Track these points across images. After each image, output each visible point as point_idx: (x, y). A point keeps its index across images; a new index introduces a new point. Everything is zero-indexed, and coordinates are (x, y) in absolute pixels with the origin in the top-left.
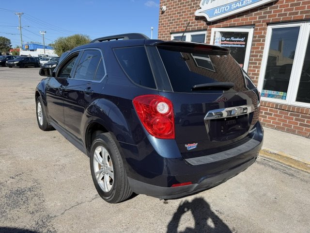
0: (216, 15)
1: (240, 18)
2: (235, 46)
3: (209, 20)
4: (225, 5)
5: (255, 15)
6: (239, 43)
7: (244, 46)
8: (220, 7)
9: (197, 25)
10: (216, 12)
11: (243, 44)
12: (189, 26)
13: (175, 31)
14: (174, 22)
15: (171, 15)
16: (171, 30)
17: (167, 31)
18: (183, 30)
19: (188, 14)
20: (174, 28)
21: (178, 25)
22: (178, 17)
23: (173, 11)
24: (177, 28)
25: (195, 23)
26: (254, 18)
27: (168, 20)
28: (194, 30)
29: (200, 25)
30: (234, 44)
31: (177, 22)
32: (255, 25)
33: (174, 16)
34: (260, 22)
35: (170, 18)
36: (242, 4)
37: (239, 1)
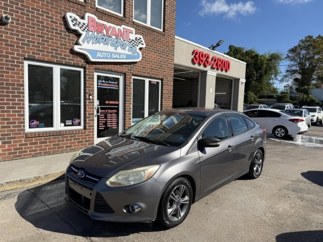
0: (99, 58)
1: (116, 66)
3: (92, 60)
4: (107, 52)
5: (126, 67)
7: (117, 88)
8: (102, 52)
10: (98, 55)
12: (61, 58)
13: (37, 58)
14: (33, 46)
15: (23, 33)
16: (27, 54)
17: (17, 54)
18: (52, 61)
19: (57, 43)
20: (33, 53)
21: (41, 51)
22: (41, 41)
23: (29, 30)
24: (39, 54)
25: (69, 56)
26: (124, 69)
27: (17, 39)
28: (69, 64)
29: (77, 61)
30: (111, 87)
31: (39, 47)
32: (125, 74)
33: (31, 37)
34: (128, 72)
35: (22, 36)
36: (120, 56)
37: (117, 53)
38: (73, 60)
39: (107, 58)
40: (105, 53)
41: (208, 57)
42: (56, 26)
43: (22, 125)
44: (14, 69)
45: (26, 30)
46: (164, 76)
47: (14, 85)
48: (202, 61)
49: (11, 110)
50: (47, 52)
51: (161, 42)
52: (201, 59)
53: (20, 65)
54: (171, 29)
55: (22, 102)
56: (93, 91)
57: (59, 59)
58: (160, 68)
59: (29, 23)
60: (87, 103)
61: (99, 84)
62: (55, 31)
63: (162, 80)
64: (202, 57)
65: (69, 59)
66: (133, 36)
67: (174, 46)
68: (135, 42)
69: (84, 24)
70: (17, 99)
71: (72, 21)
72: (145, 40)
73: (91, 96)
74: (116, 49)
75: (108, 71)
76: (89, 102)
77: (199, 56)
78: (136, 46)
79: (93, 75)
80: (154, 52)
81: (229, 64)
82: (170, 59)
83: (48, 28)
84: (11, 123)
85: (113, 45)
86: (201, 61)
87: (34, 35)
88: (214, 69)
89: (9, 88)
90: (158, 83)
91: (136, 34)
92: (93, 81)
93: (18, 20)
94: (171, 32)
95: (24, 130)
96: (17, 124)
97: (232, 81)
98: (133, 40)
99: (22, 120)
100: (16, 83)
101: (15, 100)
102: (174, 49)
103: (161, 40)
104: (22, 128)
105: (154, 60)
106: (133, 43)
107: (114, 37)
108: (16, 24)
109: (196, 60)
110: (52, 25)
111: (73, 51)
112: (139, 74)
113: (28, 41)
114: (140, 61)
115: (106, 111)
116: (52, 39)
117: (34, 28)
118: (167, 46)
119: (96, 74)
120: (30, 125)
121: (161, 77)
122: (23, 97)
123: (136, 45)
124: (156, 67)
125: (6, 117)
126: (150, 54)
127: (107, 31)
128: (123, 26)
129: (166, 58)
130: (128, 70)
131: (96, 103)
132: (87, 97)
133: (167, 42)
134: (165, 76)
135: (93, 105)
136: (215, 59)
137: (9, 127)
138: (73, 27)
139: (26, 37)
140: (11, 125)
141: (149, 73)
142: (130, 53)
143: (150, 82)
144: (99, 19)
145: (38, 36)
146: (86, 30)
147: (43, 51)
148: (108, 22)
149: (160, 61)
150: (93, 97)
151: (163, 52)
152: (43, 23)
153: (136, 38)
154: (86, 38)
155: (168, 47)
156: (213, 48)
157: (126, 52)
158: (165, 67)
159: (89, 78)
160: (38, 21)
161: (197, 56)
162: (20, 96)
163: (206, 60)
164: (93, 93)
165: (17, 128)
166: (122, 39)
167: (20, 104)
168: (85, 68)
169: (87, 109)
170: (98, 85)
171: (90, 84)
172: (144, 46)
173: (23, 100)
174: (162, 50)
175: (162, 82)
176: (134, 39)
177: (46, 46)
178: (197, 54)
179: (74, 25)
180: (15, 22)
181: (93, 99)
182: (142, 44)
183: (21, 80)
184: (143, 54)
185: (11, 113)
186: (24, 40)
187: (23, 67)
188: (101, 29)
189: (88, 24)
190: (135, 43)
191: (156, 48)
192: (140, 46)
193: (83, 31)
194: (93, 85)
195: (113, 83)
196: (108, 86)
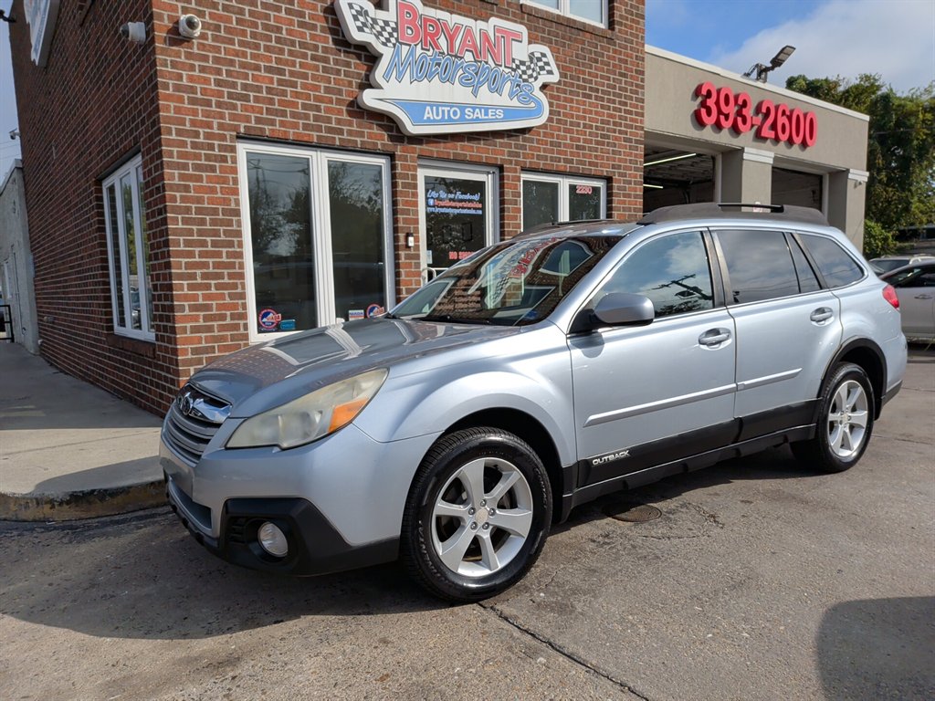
0: (430, 122)
1: (474, 145)
2: (465, 211)
3: (413, 129)
4: (451, 105)
5: (502, 145)
7: (480, 212)
8: (438, 105)
11: (479, 209)
12: (330, 130)
13: (267, 133)
14: (257, 99)
15: (232, 63)
16: (243, 125)
17: (221, 126)
18: (306, 139)
19: (316, 88)
20: (258, 120)
21: (276, 112)
22: (275, 86)
23: (244, 55)
24: (272, 123)
25: (350, 124)
26: (499, 151)
27: (218, 83)
28: (350, 146)
29: (370, 136)
30: (463, 208)
31: (271, 101)
32: (501, 168)
33: (250, 73)
34: (511, 162)
35: (229, 73)
36: (486, 114)
37: (480, 107)
38: (362, 134)
39: (451, 121)
40: (446, 109)
41: (745, 104)
42: (313, 37)
43: (242, 322)
44: (213, 169)
45: (237, 54)
46: (613, 167)
47: (215, 212)
48: (727, 117)
49: (213, 282)
50: (294, 115)
51: (602, 62)
52: (725, 109)
53: (228, 154)
54: (633, 21)
55: (237, 261)
56: (416, 221)
57: (323, 134)
58: (603, 144)
59: (243, 33)
60: (402, 260)
61: (431, 202)
62: (309, 53)
63: (609, 180)
64: (727, 102)
65: (350, 133)
66: (521, 51)
67: (642, 73)
68: (529, 68)
69: (386, 23)
70: (224, 250)
71: (356, 18)
72: (557, 59)
73: (411, 239)
74: (475, 93)
75: (455, 161)
76: (408, 257)
77: (717, 103)
78: (531, 80)
79: (415, 177)
80: (585, 95)
81: (811, 121)
82: (630, 112)
83: (293, 43)
84: (213, 318)
85: (465, 82)
86: (722, 117)
87: (257, 68)
88: (765, 139)
89: (203, 222)
90: (596, 190)
91: (530, 43)
92: (415, 195)
93: (217, 28)
94: (631, 28)
95: (246, 337)
96: (228, 321)
97: (820, 178)
98: (523, 63)
99: (241, 310)
100: (220, 207)
101: (219, 255)
102: (643, 80)
103: (603, 55)
104: (242, 331)
105: (584, 118)
106: (524, 72)
107: (469, 57)
108: (213, 40)
109: (709, 113)
110: (302, 35)
111: (359, 107)
112: (542, 164)
113: (245, 87)
114: (544, 126)
116: (305, 76)
117: (257, 47)
118: (621, 75)
119: (422, 174)
120: (259, 325)
121: (605, 171)
122: (240, 245)
123: (531, 76)
124: (591, 142)
125: (201, 302)
126: (572, 101)
127: (451, 39)
128: (494, 21)
129: (620, 110)
130: (510, 154)
131: (426, 257)
132: (402, 242)
133: (620, 60)
134: (619, 167)
135: (418, 265)
136: (768, 109)
137: (210, 329)
138: (358, 37)
139: (239, 75)
140: (215, 324)
141: (571, 161)
142: (515, 102)
143: (573, 188)
144: (425, 5)
145: (268, 70)
146: (393, 40)
147: (283, 114)
148: (451, 13)
149: (603, 121)
150: (417, 240)
151: (609, 93)
152: (279, 30)
153: (531, 56)
154: (393, 64)
155: (625, 75)
156: (759, 74)
157: (504, 99)
158: (616, 138)
159: (405, 186)
160: (266, 27)
161: (711, 102)
162: (231, 244)
163: (739, 113)
164: (417, 230)
165: (229, 333)
166: (491, 61)
167: (232, 265)
168: (392, 157)
169: (403, 277)
170: (428, 205)
171: (407, 203)
172: (555, 78)
173: (240, 255)
174: (609, 86)
175: (609, 188)
176: (526, 59)
177: (289, 98)
178: (709, 94)
179: (360, 29)
180: (210, 33)
181: (417, 247)
182: (550, 72)
183: (232, 197)
184: (551, 105)
185: (213, 290)
186: (234, 85)
187: (234, 160)
188: (432, 36)
189: (396, 23)
190: (530, 72)
191: (591, 82)
192: (544, 78)
193: (384, 44)
194: (416, 204)
195: (468, 197)
196: (456, 208)
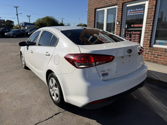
6: (140, 12)
9: (111, 2)
11: (143, 12)
16: (95, 7)
24: (99, 5)
30: (137, 13)
57: (105, 5)
61: (128, 13)
76: (117, 27)
92: (121, 13)
115: (131, 32)
135: (120, 28)
150: (120, 23)
164: (120, 20)
169: (116, 31)
195: (140, 9)
196: (135, 13)
